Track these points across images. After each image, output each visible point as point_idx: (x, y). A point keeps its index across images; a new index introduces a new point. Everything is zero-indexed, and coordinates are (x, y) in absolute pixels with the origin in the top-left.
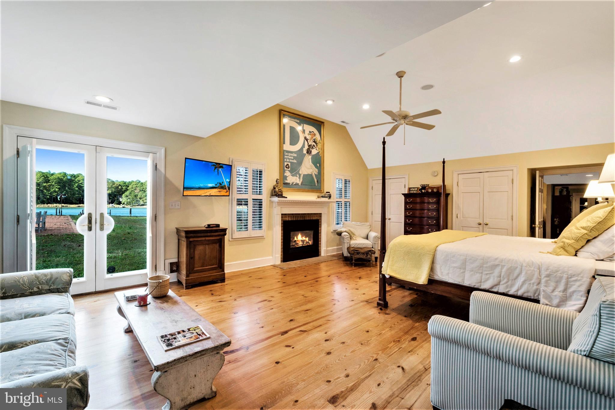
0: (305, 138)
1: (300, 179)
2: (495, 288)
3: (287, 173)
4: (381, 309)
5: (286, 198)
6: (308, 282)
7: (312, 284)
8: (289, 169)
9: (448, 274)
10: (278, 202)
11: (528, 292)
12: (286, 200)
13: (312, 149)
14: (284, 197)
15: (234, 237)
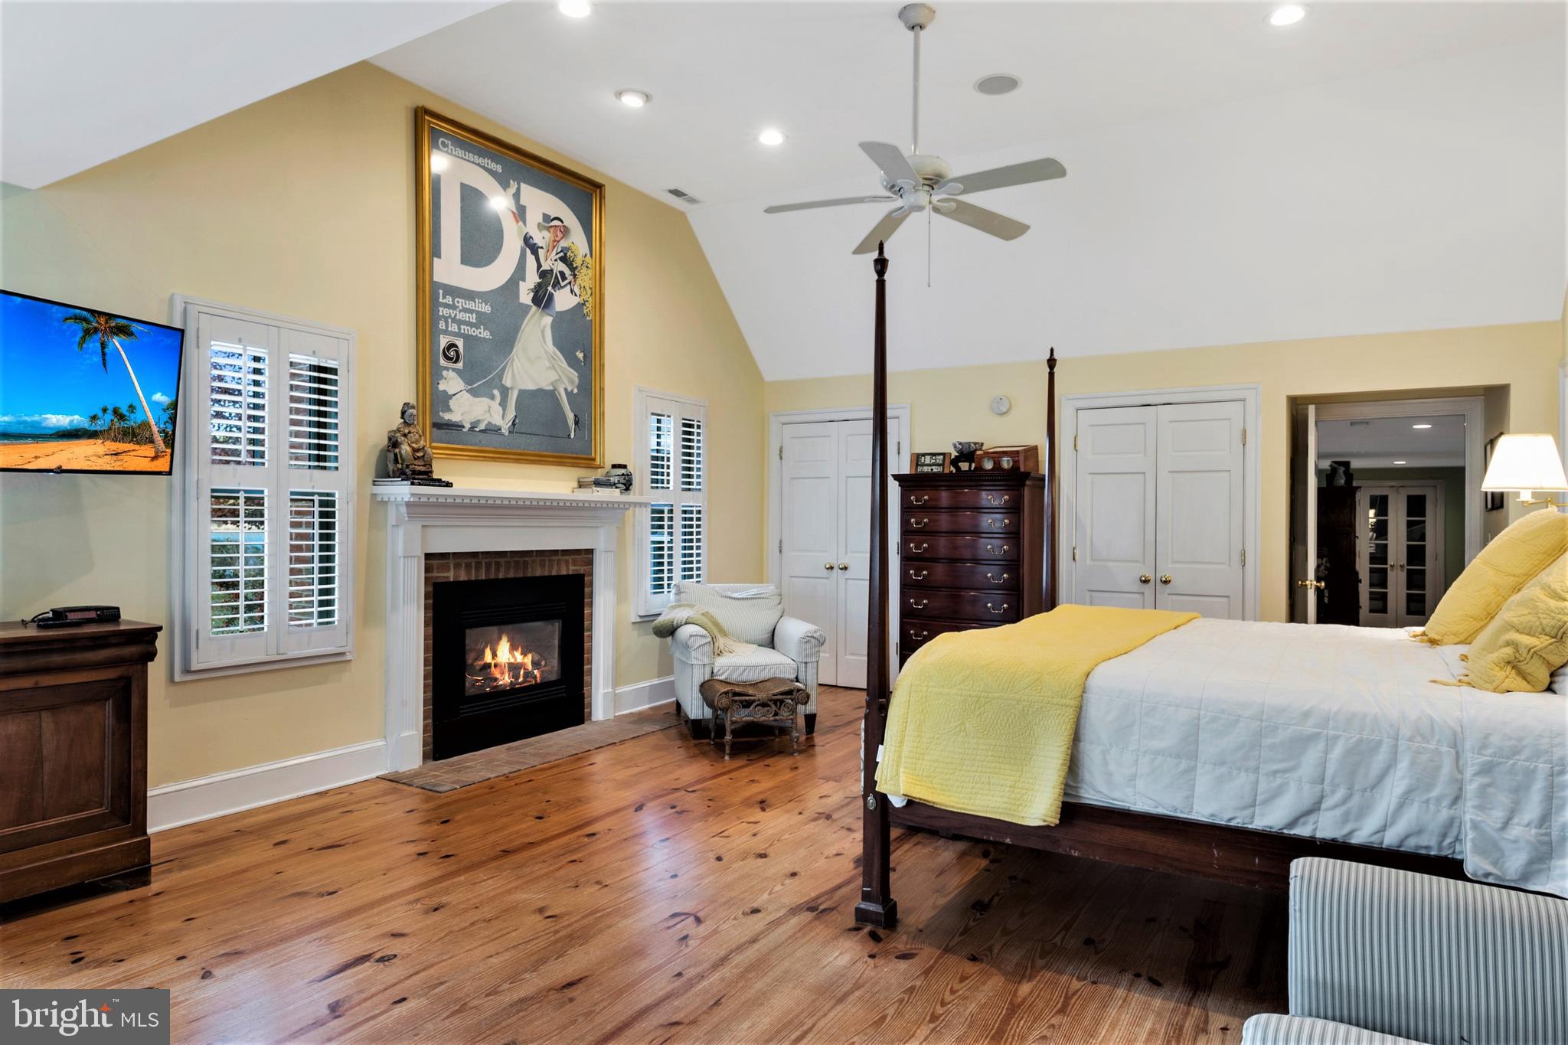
0: (527, 240)
1: (504, 410)
2: (1305, 823)
3: (451, 382)
4: (874, 937)
5: (449, 485)
6: (554, 843)
7: (572, 851)
8: (460, 365)
9: (1133, 778)
10: (408, 504)
11: (1419, 832)
12: (446, 497)
13: (554, 287)
14: (440, 483)
15: (195, 666)
